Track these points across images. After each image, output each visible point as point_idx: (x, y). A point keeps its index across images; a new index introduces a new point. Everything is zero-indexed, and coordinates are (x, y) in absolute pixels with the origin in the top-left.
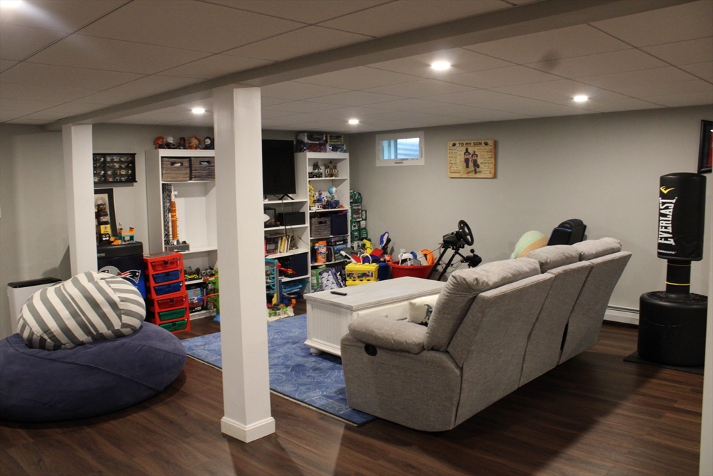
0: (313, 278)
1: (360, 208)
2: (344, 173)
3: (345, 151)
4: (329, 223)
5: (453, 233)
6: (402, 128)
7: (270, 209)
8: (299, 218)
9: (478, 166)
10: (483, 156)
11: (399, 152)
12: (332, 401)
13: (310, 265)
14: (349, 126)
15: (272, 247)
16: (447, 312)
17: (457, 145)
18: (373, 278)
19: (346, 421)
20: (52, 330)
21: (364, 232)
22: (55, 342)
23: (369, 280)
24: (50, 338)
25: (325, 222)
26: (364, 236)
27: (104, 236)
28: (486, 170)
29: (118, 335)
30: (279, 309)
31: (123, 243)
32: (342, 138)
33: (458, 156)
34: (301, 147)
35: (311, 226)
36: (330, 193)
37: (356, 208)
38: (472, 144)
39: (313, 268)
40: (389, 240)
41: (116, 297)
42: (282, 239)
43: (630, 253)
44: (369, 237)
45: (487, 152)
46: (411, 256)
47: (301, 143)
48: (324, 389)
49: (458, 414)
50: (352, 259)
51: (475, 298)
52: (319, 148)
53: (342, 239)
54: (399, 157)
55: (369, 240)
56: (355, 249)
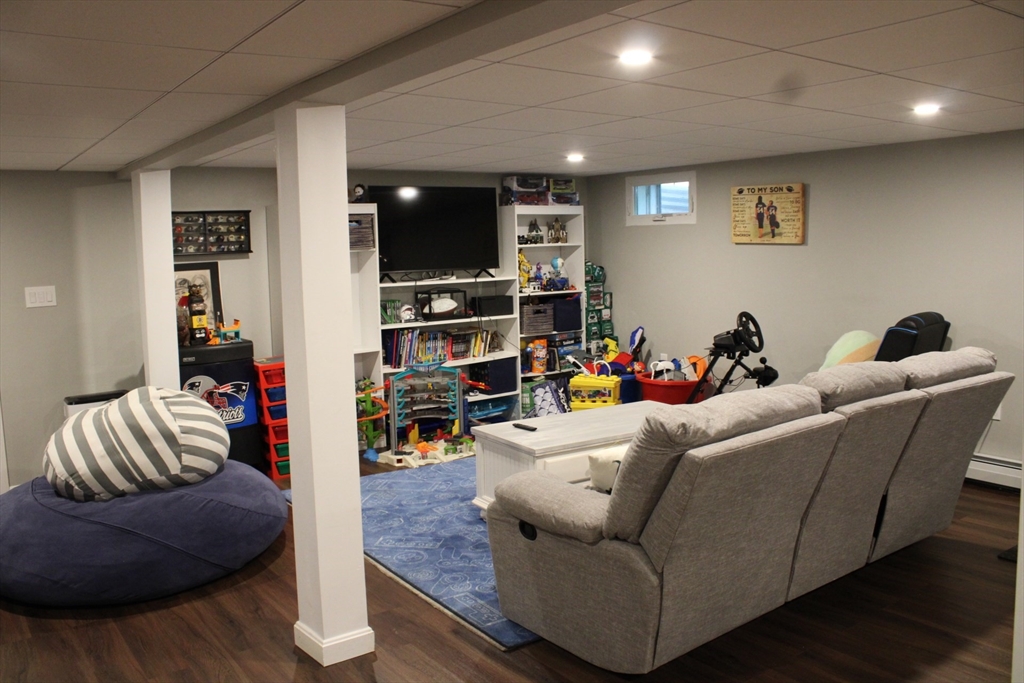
0: (525, 395)
1: (601, 289)
2: (577, 236)
3: (578, 204)
4: (550, 312)
5: (728, 333)
6: (664, 166)
7: (459, 291)
8: (504, 304)
9: (777, 225)
10: (785, 209)
11: (663, 203)
12: (482, 602)
13: (520, 375)
14: (568, 165)
15: (461, 347)
16: (635, 479)
17: (746, 192)
18: (611, 398)
19: (491, 641)
20: (80, 473)
21: (607, 326)
22: (84, 490)
23: (605, 402)
24: (77, 484)
25: (545, 312)
26: (608, 332)
27: (197, 331)
28: (789, 230)
29: (178, 483)
30: (461, 444)
31: (223, 342)
32: (573, 184)
33: (747, 210)
34: (508, 198)
35: (521, 317)
36: (554, 267)
37: (595, 289)
38: (768, 191)
39: (525, 380)
40: (643, 340)
41: (174, 426)
42: (477, 336)
43: (1011, 375)
44: (615, 334)
45: (792, 202)
46: (671, 366)
47: (507, 191)
48: (478, 581)
49: (658, 649)
50: (583, 369)
51: (679, 458)
52: (538, 198)
53: (573, 336)
54: (664, 211)
55: (616, 339)
56: (593, 352)
